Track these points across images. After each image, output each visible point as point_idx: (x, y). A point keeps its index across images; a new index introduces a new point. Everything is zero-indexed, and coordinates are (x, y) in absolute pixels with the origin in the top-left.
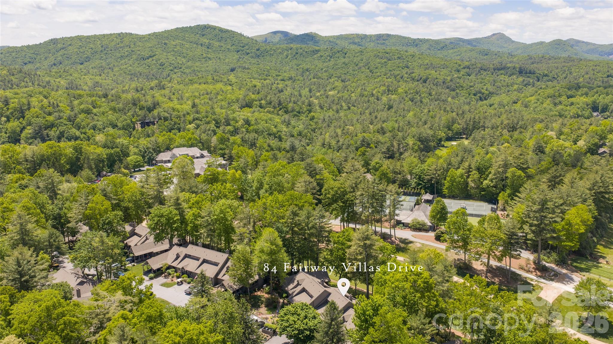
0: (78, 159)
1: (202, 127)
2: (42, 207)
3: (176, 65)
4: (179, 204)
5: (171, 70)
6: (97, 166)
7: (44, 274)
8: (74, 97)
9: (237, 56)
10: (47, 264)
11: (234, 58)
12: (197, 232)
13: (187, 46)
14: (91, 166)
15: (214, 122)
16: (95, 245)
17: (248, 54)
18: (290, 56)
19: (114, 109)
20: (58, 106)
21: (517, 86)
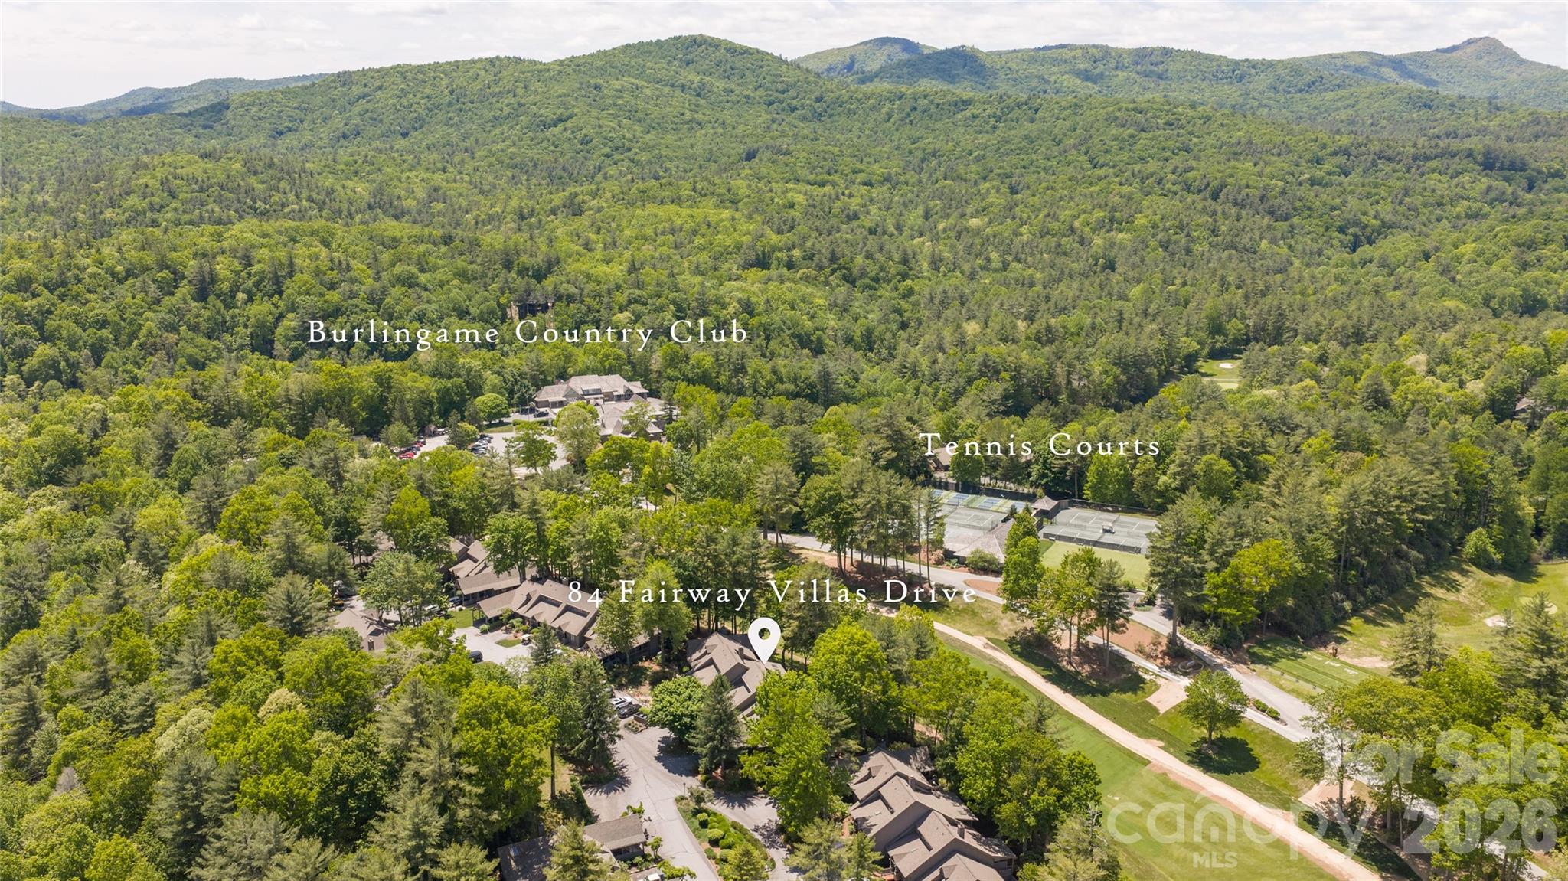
0: (383, 400)
1: (647, 319)
2: (317, 501)
3: (618, 142)
4: (537, 511)
5: (607, 156)
6: (418, 415)
7: (322, 614)
8: (383, 244)
9: (766, 117)
10: (327, 600)
11: (760, 120)
12: (564, 559)
13: (648, 92)
14: (406, 414)
15: (672, 307)
16: (398, 574)
17: (794, 109)
18: (895, 117)
19: (463, 275)
20: (349, 268)
21: (1465, 203)
